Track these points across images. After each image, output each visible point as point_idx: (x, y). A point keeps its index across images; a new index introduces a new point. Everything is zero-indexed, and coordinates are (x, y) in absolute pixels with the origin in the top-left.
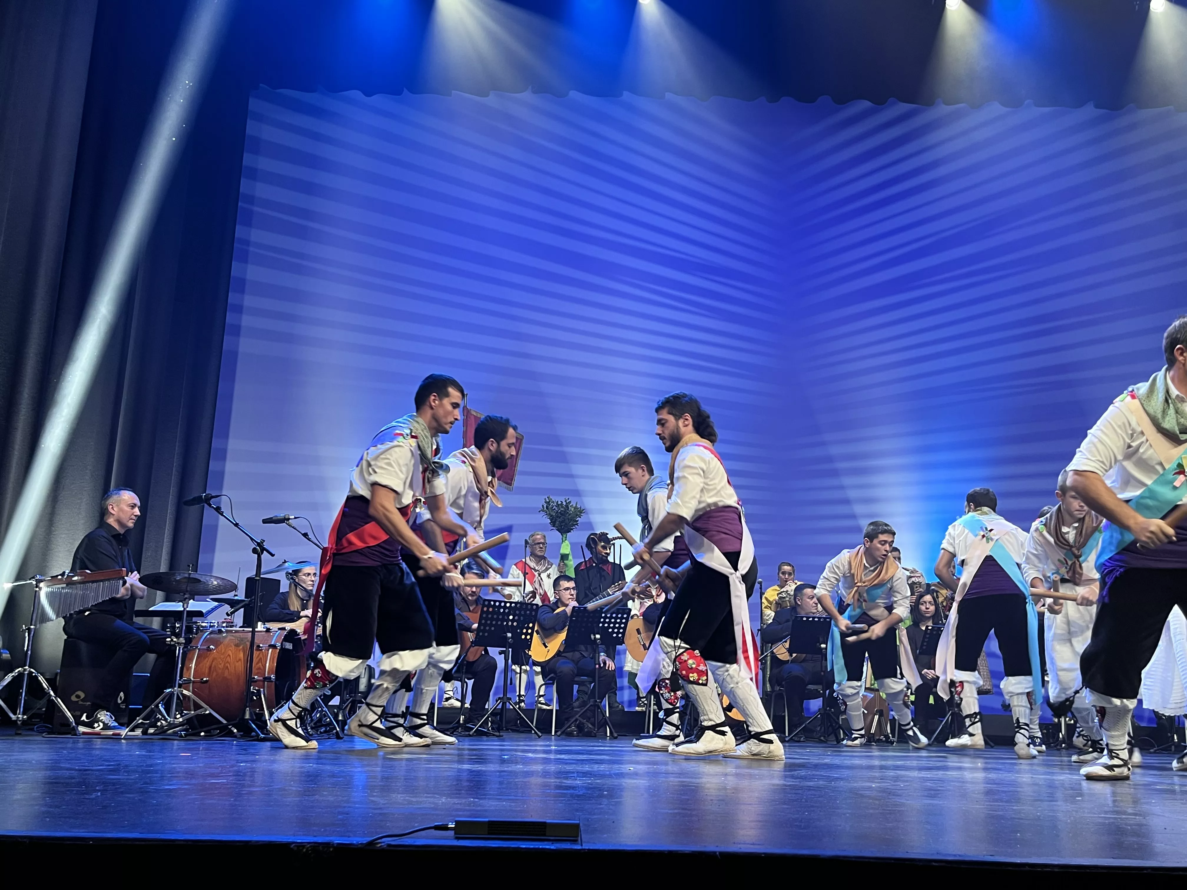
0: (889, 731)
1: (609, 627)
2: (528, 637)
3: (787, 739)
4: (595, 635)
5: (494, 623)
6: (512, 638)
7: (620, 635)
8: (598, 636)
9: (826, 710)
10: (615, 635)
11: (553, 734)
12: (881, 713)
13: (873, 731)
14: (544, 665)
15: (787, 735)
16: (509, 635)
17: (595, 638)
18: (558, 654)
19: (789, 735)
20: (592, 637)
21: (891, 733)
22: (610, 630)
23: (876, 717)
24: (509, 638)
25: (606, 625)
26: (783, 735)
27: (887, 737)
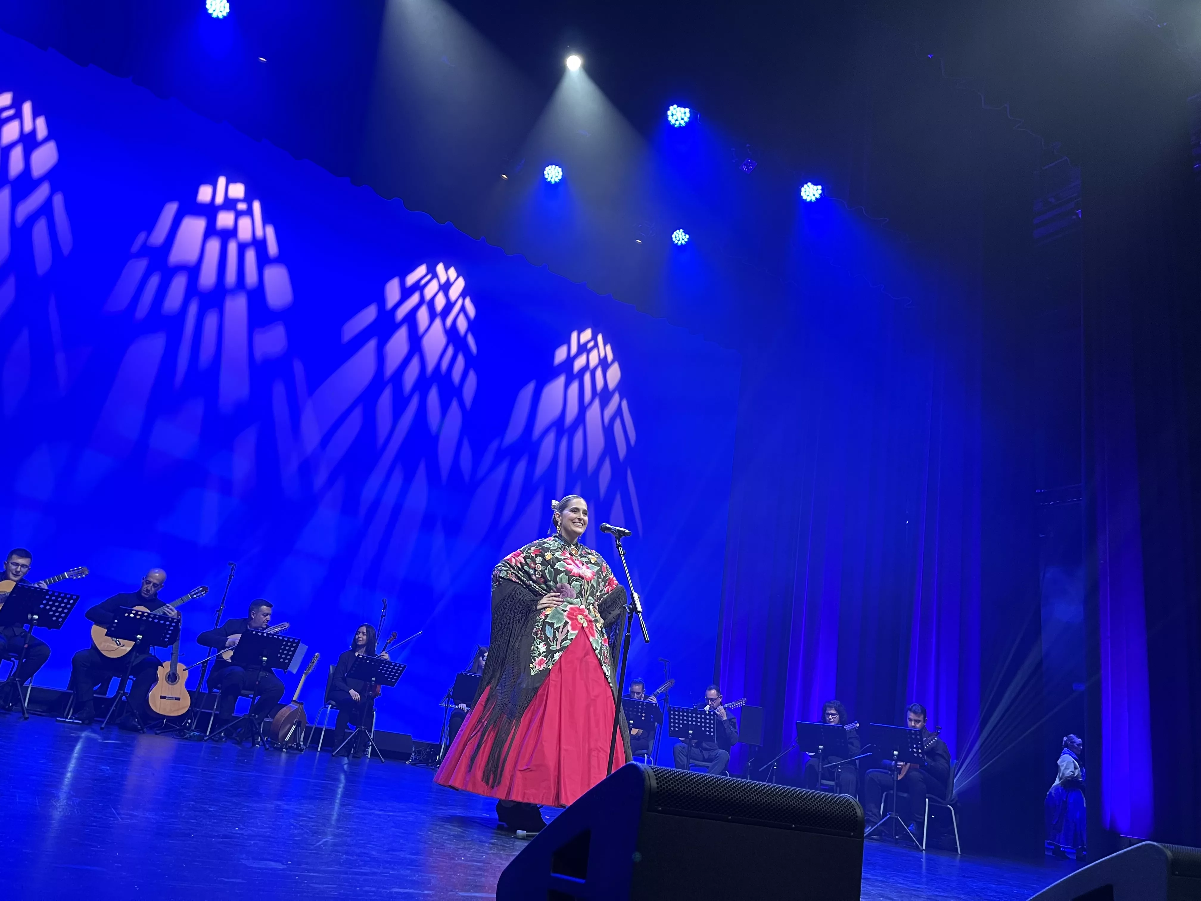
0: (302, 739)
3: (205, 738)
4: (32, 615)
8: (36, 617)
9: (251, 716)
10: (54, 620)
12: (299, 724)
13: (287, 739)
15: (208, 734)
20: (29, 616)
21: (303, 741)
22: (51, 614)
23: (294, 727)
25: (48, 608)
26: (203, 734)
27: (298, 745)
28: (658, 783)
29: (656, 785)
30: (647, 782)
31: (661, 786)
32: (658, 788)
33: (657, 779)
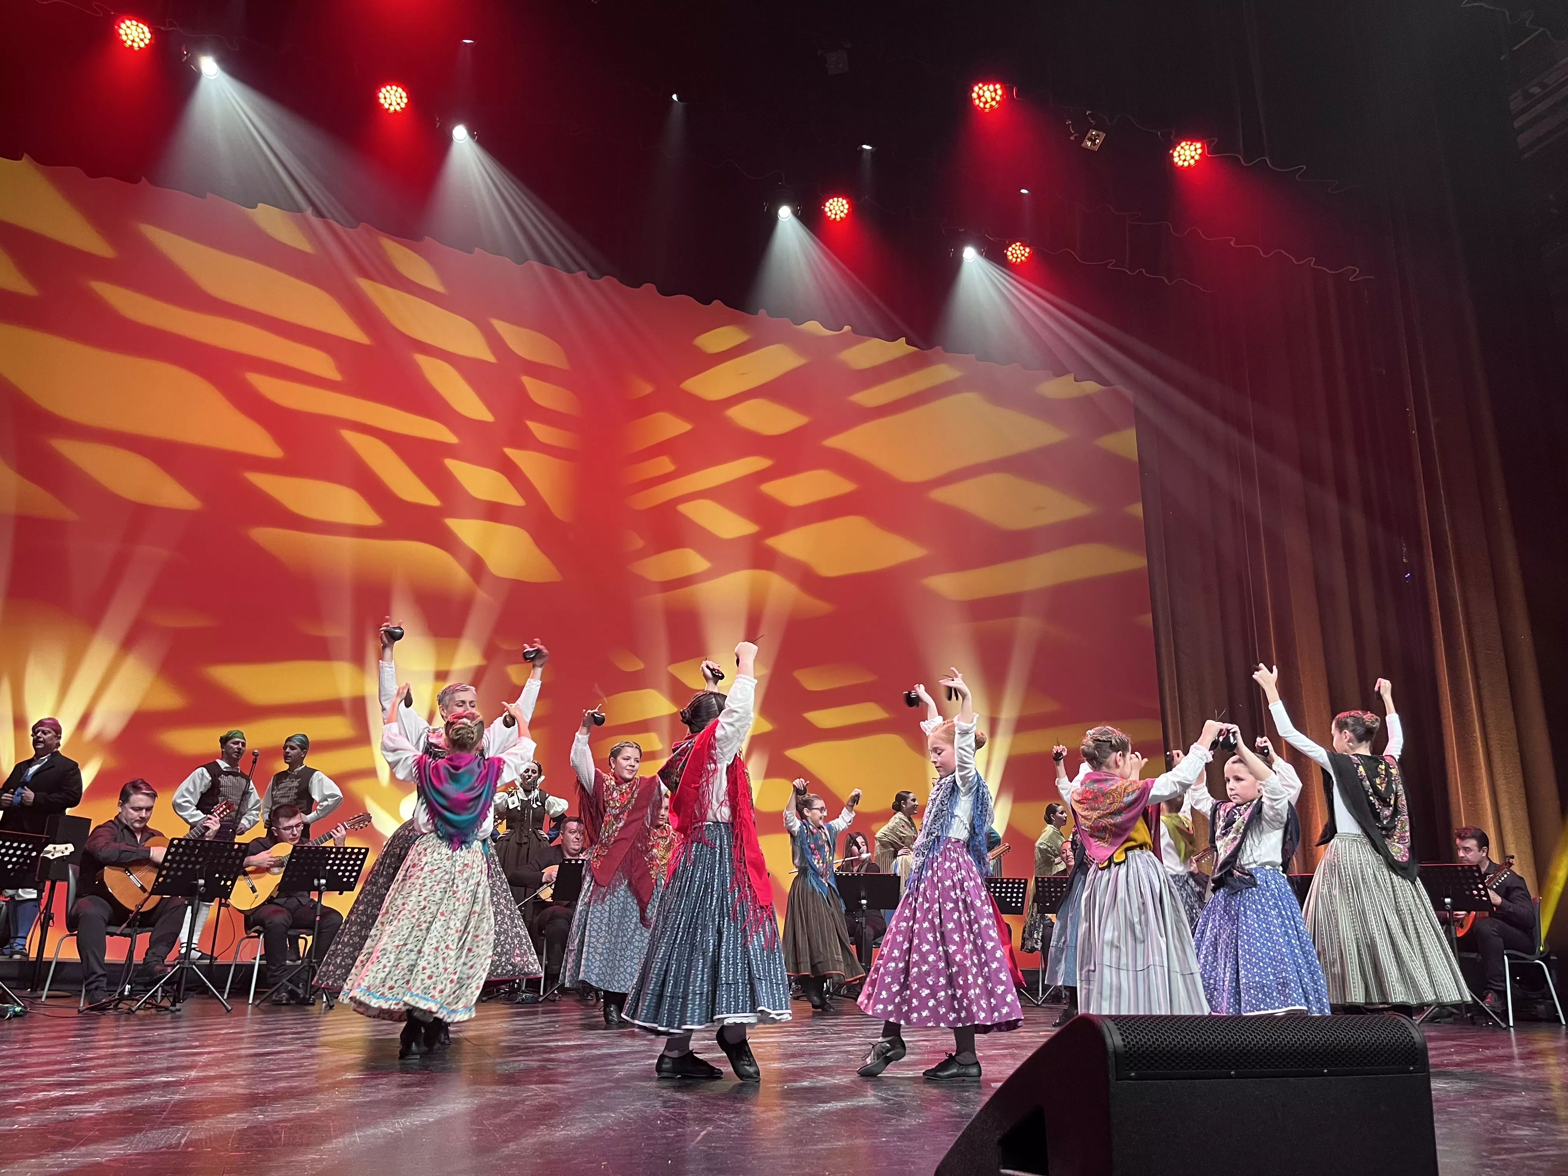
1: (339, 870)
2: (229, 883)
4: (319, 880)
5: (182, 866)
6: (204, 885)
7: (352, 880)
8: (323, 881)
10: (345, 880)
11: (250, 1002)
14: (248, 914)
16: (201, 882)
17: (319, 884)
18: (270, 900)
19: (545, 992)
20: (316, 882)
22: (340, 874)
24: (201, 886)
25: (335, 868)
28: (1123, 1040)
29: (1122, 1043)
30: (1109, 1041)
31: (1129, 1042)
32: (1125, 1046)
33: (1122, 1035)
